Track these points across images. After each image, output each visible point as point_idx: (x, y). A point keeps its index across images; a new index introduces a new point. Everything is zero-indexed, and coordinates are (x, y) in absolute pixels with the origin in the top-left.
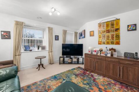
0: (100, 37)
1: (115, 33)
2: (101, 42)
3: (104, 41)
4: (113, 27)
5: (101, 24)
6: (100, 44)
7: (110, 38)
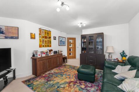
0: (40, 41)
1: (49, 39)
2: (41, 45)
3: (43, 45)
4: (48, 35)
5: (41, 30)
6: (41, 47)
7: (47, 43)
